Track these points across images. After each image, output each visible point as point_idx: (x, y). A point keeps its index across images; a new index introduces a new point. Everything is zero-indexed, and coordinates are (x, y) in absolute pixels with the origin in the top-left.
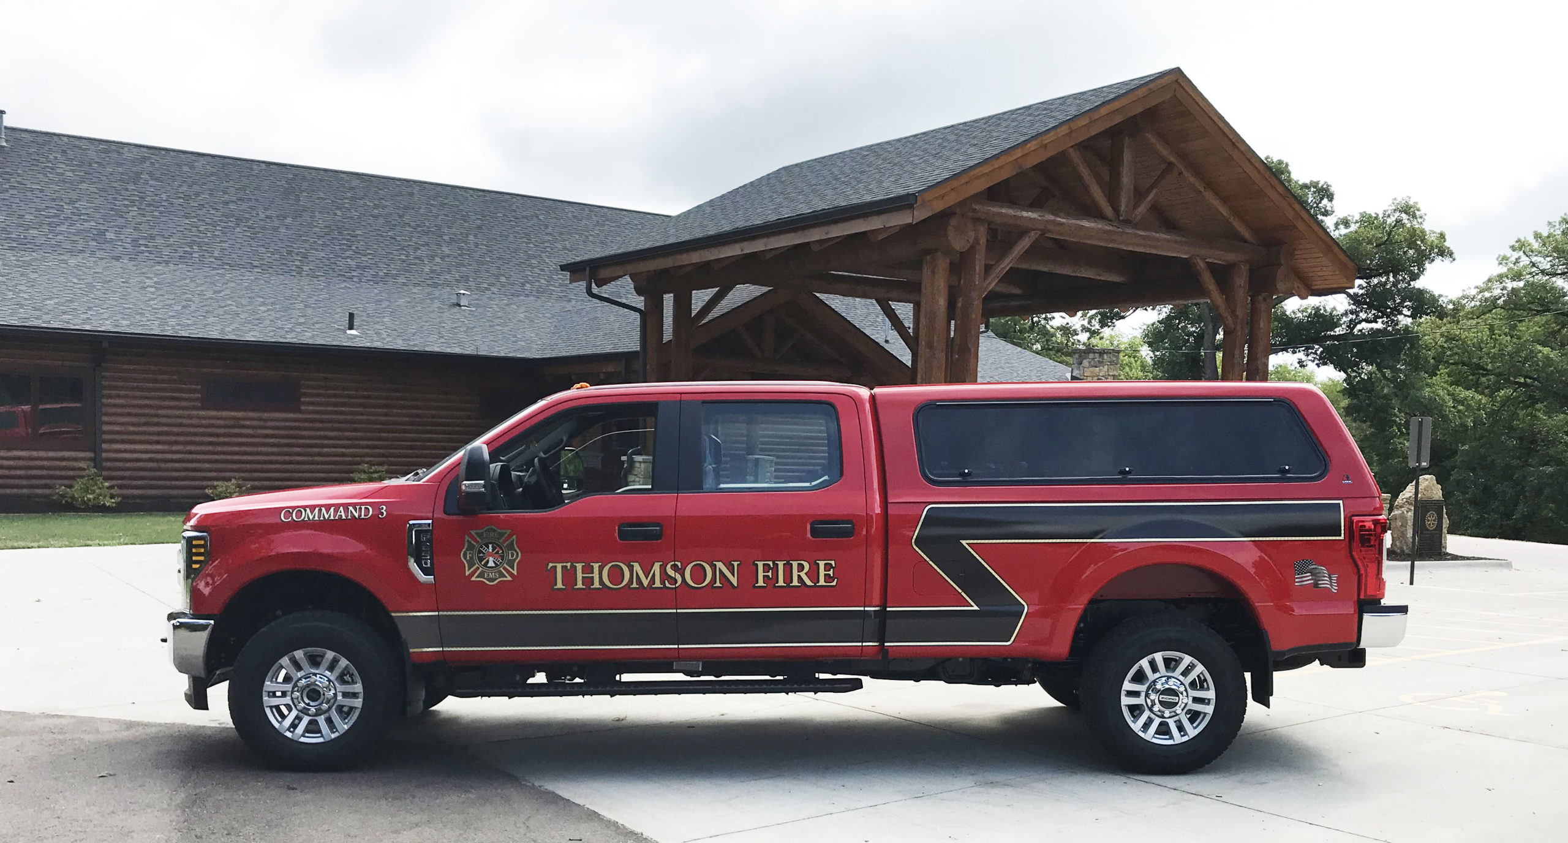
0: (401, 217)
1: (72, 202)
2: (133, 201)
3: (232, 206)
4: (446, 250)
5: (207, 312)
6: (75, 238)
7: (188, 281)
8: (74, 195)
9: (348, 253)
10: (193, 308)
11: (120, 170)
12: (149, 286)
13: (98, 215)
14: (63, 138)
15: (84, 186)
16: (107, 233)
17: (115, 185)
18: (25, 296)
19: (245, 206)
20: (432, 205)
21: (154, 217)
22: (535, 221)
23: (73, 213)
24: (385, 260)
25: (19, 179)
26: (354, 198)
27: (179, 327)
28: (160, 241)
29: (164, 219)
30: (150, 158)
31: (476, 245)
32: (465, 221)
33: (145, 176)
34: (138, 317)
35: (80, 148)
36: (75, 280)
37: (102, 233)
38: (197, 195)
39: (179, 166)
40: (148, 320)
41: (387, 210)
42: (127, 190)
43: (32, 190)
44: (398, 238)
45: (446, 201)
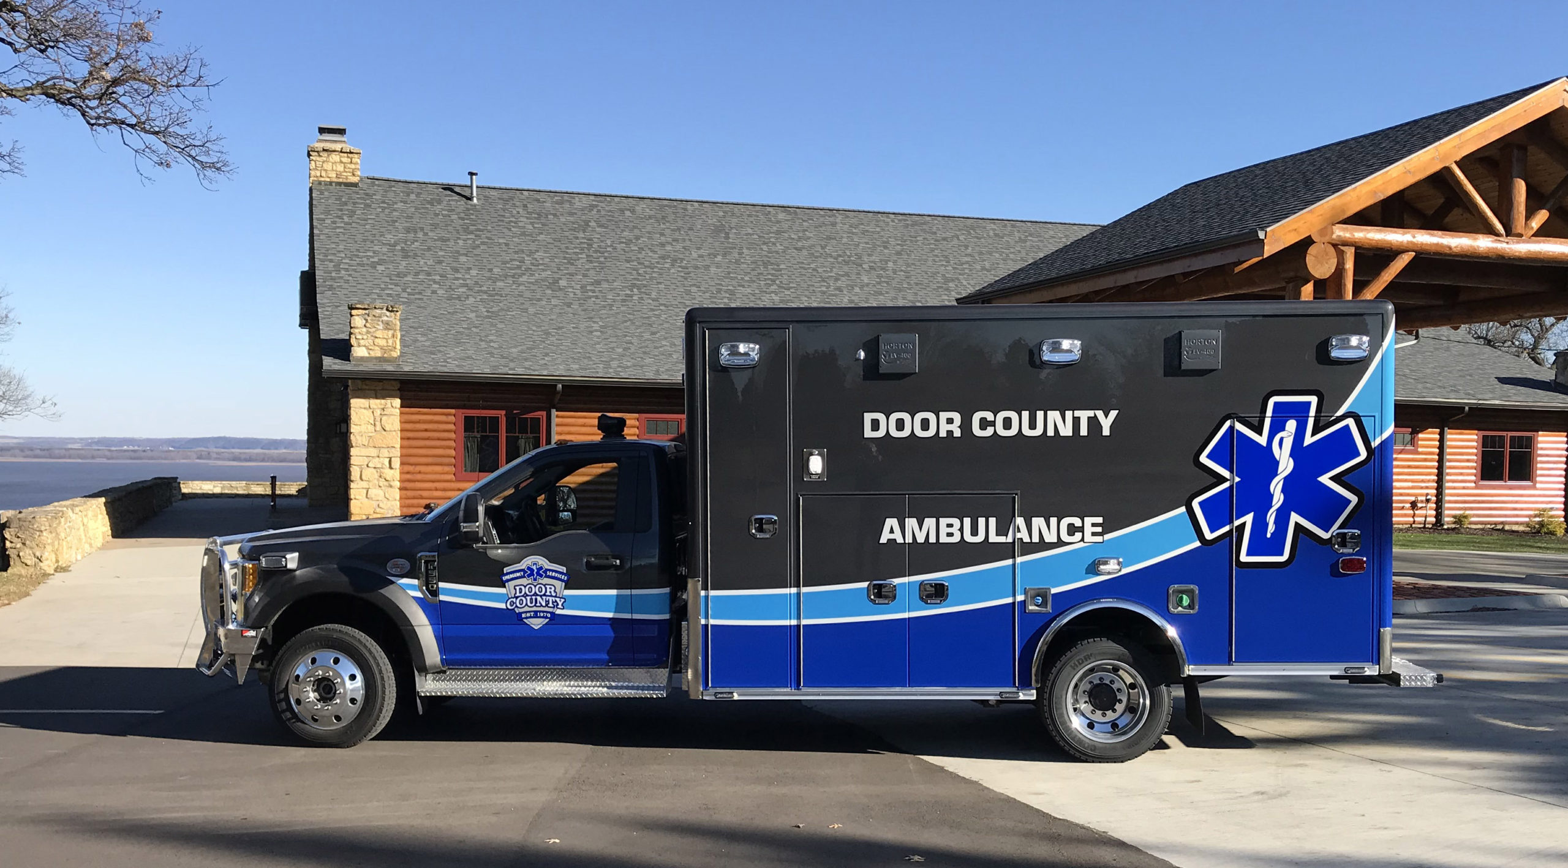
0: (823, 248)
1: (531, 253)
2: (582, 249)
3: (669, 248)
4: (866, 280)
5: (645, 353)
6: (533, 287)
7: (629, 323)
8: (533, 247)
9: (775, 287)
10: (632, 350)
11: (572, 219)
12: (596, 331)
13: (553, 264)
14: (524, 192)
15: (541, 237)
16: (560, 281)
17: (567, 234)
18: (495, 345)
19: (679, 247)
20: (853, 233)
21: (601, 263)
22: (955, 241)
23: (532, 264)
24: (807, 293)
25: (489, 235)
26: (778, 232)
27: (619, 369)
28: (605, 285)
29: (608, 264)
30: (597, 206)
31: (895, 271)
32: (886, 247)
33: (592, 224)
34: (586, 361)
35: (538, 200)
36: (534, 328)
37: (556, 281)
38: (637, 238)
39: (622, 211)
40: (594, 364)
41: (810, 242)
42: (577, 238)
43: (500, 244)
44: (820, 270)
45: (867, 228)
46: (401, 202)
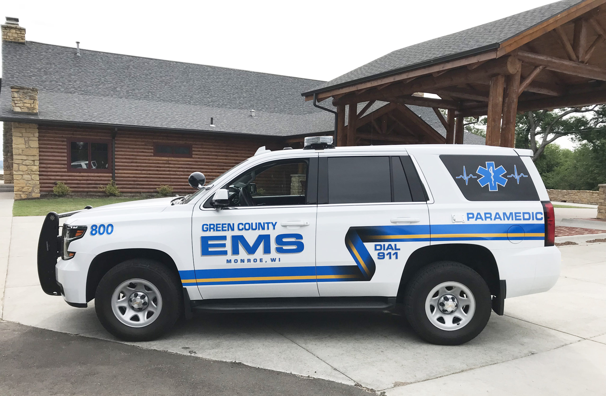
0: (227, 82)
1: (104, 77)
2: (127, 76)
3: (164, 78)
4: (245, 95)
5: (155, 117)
6: (106, 90)
7: (148, 106)
8: (105, 74)
9: (208, 96)
10: (150, 116)
11: (122, 65)
12: (133, 108)
13: (114, 82)
14: (101, 53)
15: (109, 71)
16: (117, 88)
17: (120, 70)
18: (87, 111)
19: (168, 78)
20: (238, 78)
21: (134, 82)
22: (277, 84)
23: (104, 81)
24: (222, 99)
25: (85, 68)
26: (208, 75)
27: (145, 123)
28: (137, 91)
29: (138, 83)
30: (133, 60)
31: (256, 93)
32: (251, 84)
33: (131, 67)
34: (129, 119)
35: (107, 57)
36: (105, 106)
37: (115, 88)
38: (150, 74)
39: (144, 63)
40: (133, 120)
41: (221, 80)
42: (124, 72)
43: (90, 72)
44: (226, 90)
45: (244, 76)
46: (45, 52)
